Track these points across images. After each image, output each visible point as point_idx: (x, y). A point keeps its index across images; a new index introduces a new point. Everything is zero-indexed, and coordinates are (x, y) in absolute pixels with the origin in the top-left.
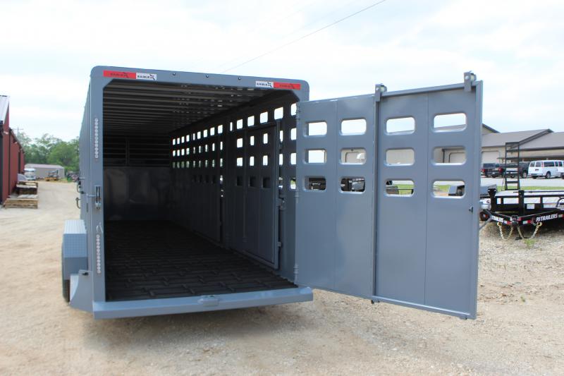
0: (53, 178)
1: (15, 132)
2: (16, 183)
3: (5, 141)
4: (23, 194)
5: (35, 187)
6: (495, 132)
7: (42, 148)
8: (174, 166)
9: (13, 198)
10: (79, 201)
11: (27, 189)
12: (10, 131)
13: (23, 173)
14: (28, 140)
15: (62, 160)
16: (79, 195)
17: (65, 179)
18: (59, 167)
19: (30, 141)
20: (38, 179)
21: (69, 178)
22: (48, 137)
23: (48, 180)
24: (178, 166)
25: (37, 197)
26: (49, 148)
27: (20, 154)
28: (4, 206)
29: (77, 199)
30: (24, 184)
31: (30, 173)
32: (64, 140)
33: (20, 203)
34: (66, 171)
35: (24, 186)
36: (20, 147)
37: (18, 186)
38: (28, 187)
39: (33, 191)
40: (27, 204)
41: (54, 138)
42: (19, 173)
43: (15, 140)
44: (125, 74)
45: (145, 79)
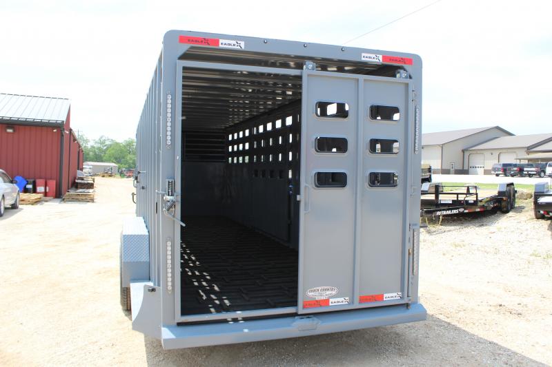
0: (108, 173)
1: (76, 134)
2: (75, 178)
3: (66, 139)
4: (81, 188)
5: (92, 182)
6: (511, 134)
7: (99, 148)
8: (230, 161)
9: (72, 192)
10: (135, 196)
11: (85, 184)
12: (71, 130)
13: (82, 169)
14: (87, 141)
15: (116, 159)
16: (134, 190)
17: (118, 176)
18: (114, 164)
19: (89, 142)
20: (95, 175)
21: (122, 174)
22: (103, 139)
23: (103, 176)
24: (235, 161)
25: (94, 191)
26: (105, 148)
27: (79, 152)
28: (64, 200)
29: (133, 194)
30: (82, 179)
31: (87, 170)
32: (118, 141)
33: (78, 197)
34: (119, 168)
35: (83, 182)
36: (79, 146)
37: (76, 181)
38: (86, 182)
39: (91, 186)
40: (84, 198)
41: (108, 139)
42: (78, 169)
43: (75, 140)
44: (206, 41)
45: (230, 47)
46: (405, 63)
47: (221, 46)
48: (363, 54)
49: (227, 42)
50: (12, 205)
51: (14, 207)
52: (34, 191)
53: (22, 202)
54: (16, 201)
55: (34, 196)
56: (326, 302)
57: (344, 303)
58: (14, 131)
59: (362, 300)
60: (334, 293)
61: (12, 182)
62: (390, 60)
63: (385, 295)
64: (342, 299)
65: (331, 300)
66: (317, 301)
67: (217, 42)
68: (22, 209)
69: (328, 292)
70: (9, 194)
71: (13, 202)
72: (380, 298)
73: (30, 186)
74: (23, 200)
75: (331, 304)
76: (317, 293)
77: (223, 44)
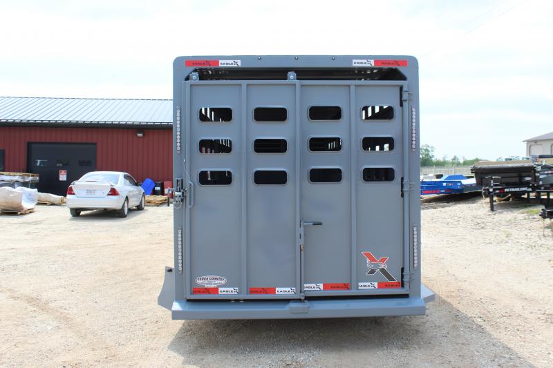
44: (207, 62)
45: (228, 66)
46: (399, 65)
47: (220, 65)
48: (354, 61)
49: (226, 61)
50: (137, 206)
51: (139, 208)
52: (162, 193)
53: (148, 204)
54: (141, 203)
55: (160, 198)
56: (215, 290)
57: (233, 293)
58: (144, 135)
59: (253, 291)
60: (223, 282)
61: (136, 185)
62: (383, 63)
63: (277, 289)
64: (232, 289)
65: (220, 289)
66: (206, 289)
67: (217, 62)
68: (147, 210)
69: (217, 282)
70: (134, 196)
71: (138, 203)
72: (273, 291)
73: (158, 188)
74: (149, 202)
75: (220, 293)
76: (206, 282)
77: (223, 64)
